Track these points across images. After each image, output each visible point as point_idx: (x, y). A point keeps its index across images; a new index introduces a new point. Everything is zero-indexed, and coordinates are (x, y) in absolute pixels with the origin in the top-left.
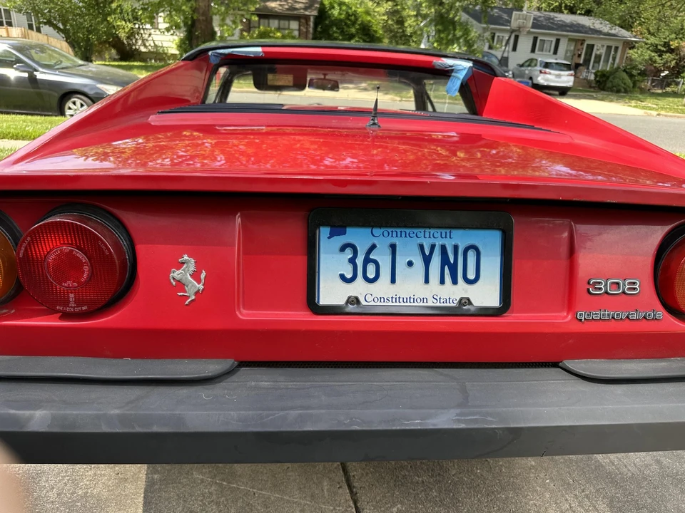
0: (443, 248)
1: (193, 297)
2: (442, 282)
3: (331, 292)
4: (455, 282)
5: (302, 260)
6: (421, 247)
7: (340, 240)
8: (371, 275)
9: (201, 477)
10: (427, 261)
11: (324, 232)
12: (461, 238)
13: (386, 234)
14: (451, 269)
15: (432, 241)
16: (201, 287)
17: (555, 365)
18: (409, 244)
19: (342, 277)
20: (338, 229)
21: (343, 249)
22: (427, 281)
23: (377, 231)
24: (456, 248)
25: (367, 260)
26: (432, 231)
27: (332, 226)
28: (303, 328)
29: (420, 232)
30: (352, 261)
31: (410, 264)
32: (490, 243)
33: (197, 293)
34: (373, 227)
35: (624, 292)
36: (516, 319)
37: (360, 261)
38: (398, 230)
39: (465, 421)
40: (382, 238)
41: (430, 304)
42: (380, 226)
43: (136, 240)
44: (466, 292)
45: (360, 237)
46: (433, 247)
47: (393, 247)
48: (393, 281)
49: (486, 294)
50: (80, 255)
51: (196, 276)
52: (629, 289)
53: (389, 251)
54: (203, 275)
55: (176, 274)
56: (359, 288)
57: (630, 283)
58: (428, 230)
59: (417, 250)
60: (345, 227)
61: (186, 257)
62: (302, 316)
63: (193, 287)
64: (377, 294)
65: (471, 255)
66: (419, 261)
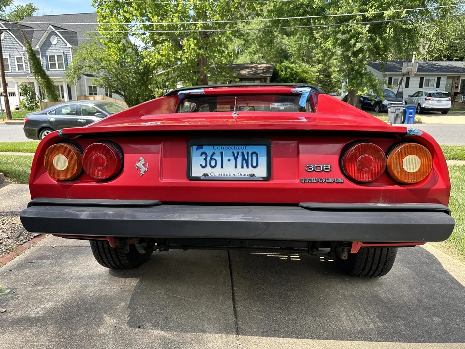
0: (243, 153)
1: (143, 173)
2: (242, 167)
3: (197, 171)
4: (248, 167)
5: (185, 159)
6: (233, 153)
7: (201, 151)
8: (213, 164)
9: (160, 292)
10: (236, 159)
11: (194, 148)
12: (250, 149)
13: (219, 148)
14: (246, 162)
15: (238, 150)
16: (146, 169)
17: (296, 205)
18: (228, 152)
19: (201, 165)
20: (200, 146)
21: (201, 155)
22: (236, 167)
23: (215, 147)
24: (248, 153)
25: (211, 159)
26: (238, 147)
27: (197, 145)
28: (185, 185)
29: (233, 147)
30: (205, 159)
31: (229, 160)
32: (262, 151)
33: (145, 172)
34: (214, 145)
35: (323, 170)
36: (275, 182)
37: (208, 159)
38: (224, 147)
39: (245, 219)
40: (217, 150)
41: (237, 176)
42: (217, 145)
43: (124, 152)
44: (253, 171)
45: (208, 150)
46: (238, 153)
47: (222, 153)
48: (222, 167)
49: (261, 172)
50: (104, 157)
51: (144, 165)
52: (325, 169)
53: (220, 155)
54: (147, 165)
55: (138, 165)
56: (208, 170)
57: (325, 166)
58: (236, 147)
59: (232, 154)
60: (203, 145)
61: (141, 158)
62: (185, 181)
63: (144, 169)
64: (215, 172)
65: (254, 156)
66: (232, 159)
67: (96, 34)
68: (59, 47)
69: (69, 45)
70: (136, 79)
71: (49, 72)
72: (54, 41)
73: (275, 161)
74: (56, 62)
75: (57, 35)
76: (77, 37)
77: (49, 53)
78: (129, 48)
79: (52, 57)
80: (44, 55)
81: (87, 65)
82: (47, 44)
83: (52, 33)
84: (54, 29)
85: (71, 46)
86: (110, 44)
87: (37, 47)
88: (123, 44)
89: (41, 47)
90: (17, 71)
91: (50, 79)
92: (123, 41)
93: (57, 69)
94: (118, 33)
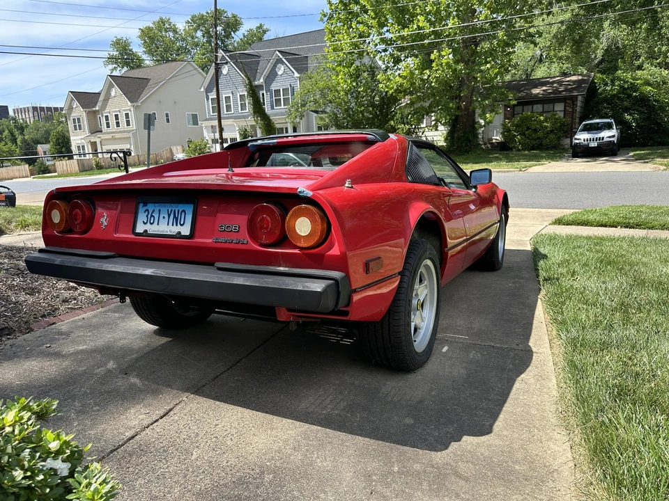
0: (175, 211)
1: (104, 227)
2: (173, 225)
3: (140, 228)
4: (177, 225)
5: (134, 216)
6: (168, 211)
7: (145, 208)
8: (152, 221)
10: (169, 216)
11: (141, 205)
12: (181, 207)
13: (159, 206)
14: (176, 220)
15: (172, 208)
16: (106, 224)
17: (212, 264)
18: (165, 209)
19: (144, 222)
20: (145, 204)
21: (145, 212)
22: (168, 224)
23: (156, 205)
24: (179, 211)
25: (152, 216)
26: (173, 205)
27: (143, 203)
28: (133, 240)
29: (168, 205)
30: (147, 216)
31: (164, 217)
32: (189, 209)
34: (155, 203)
35: (232, 230)
36: (196, 241)
37: (149, 216)
38: (162, 205)
40: (157, 207)
41: (168, 233)
42: (157, 203)
43: (96, 208)
44: (180, 229)
45: (150, 207)
46: (171, 211)
47: (160, 211)
48: (158, 224)
49: (186, 231)
50: (80, 213)
52: (234, 229)
53: (158, 212)
54: (108, 220)
55: (102, 220)
56: (148, 227)
57: (234, 227)
58: (171, 204)
60: (147, 203)
61: (105, 213)
62: (131, 236)
64: (153, 229)
65: (183, 214)
66: (166, 216)
67: (325, 57)
68: (286, 77)
69: (296, 75)
70: (372, 114)
71: (273, 111)
72: (281, 70)
73: (199, 218)
74: (282, 97)
75: (283, 63)
76: (307, 64)
77: (274, 87)
78: (364, 72)
79: (277, 92)
80: (268, 90)
81: (312, 99)
82: (272, 76)
83: (279, 61)
84: (281, 57)
85: (299, 75)
86: (338, 68)
87: (262, 80)
88: (357, 67)
89: (265, 81)
90: (240, 111)
91: (270, 120)
92: (357, 63)
93: (283, 107)
94: (349, 53)
